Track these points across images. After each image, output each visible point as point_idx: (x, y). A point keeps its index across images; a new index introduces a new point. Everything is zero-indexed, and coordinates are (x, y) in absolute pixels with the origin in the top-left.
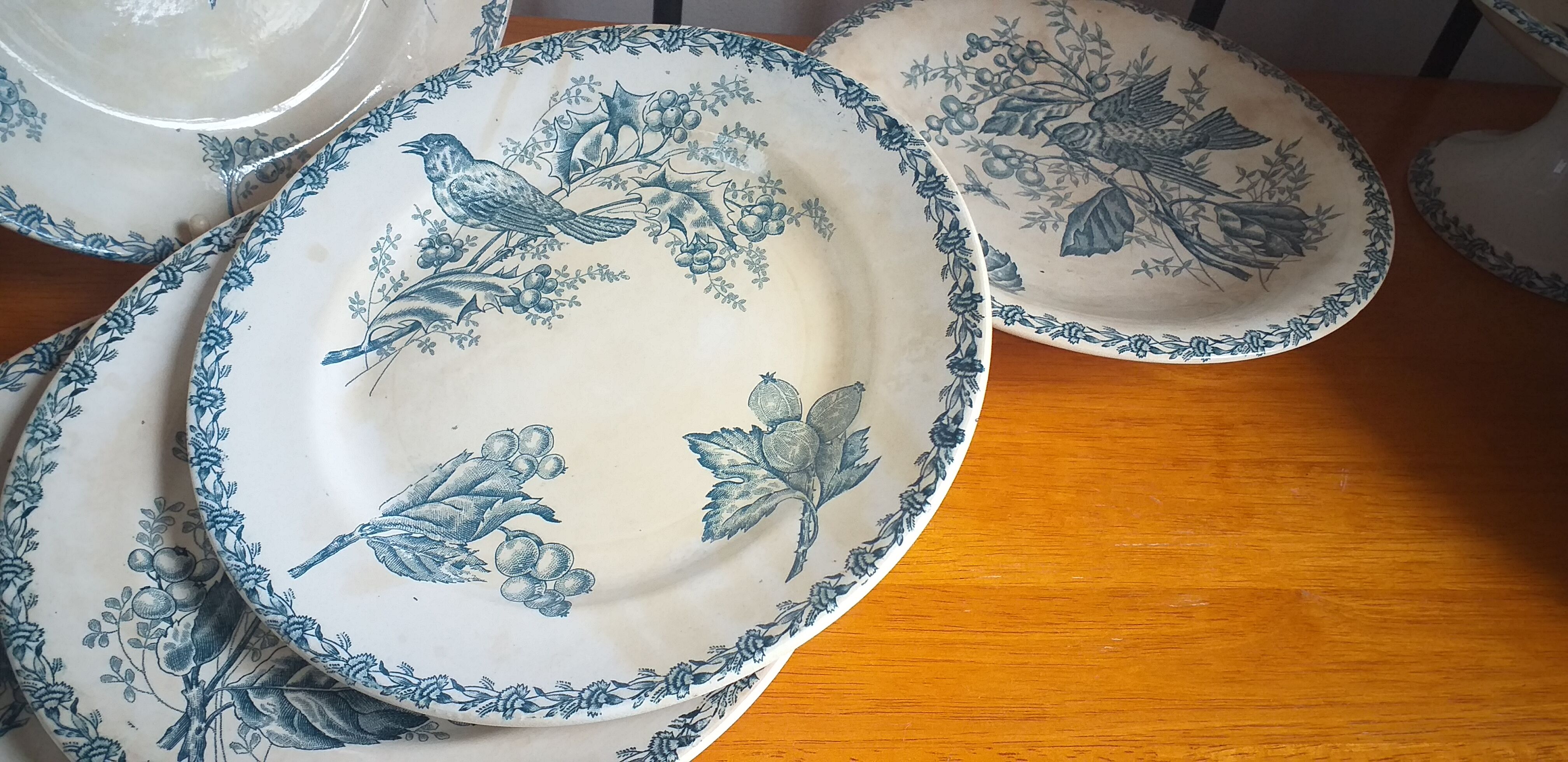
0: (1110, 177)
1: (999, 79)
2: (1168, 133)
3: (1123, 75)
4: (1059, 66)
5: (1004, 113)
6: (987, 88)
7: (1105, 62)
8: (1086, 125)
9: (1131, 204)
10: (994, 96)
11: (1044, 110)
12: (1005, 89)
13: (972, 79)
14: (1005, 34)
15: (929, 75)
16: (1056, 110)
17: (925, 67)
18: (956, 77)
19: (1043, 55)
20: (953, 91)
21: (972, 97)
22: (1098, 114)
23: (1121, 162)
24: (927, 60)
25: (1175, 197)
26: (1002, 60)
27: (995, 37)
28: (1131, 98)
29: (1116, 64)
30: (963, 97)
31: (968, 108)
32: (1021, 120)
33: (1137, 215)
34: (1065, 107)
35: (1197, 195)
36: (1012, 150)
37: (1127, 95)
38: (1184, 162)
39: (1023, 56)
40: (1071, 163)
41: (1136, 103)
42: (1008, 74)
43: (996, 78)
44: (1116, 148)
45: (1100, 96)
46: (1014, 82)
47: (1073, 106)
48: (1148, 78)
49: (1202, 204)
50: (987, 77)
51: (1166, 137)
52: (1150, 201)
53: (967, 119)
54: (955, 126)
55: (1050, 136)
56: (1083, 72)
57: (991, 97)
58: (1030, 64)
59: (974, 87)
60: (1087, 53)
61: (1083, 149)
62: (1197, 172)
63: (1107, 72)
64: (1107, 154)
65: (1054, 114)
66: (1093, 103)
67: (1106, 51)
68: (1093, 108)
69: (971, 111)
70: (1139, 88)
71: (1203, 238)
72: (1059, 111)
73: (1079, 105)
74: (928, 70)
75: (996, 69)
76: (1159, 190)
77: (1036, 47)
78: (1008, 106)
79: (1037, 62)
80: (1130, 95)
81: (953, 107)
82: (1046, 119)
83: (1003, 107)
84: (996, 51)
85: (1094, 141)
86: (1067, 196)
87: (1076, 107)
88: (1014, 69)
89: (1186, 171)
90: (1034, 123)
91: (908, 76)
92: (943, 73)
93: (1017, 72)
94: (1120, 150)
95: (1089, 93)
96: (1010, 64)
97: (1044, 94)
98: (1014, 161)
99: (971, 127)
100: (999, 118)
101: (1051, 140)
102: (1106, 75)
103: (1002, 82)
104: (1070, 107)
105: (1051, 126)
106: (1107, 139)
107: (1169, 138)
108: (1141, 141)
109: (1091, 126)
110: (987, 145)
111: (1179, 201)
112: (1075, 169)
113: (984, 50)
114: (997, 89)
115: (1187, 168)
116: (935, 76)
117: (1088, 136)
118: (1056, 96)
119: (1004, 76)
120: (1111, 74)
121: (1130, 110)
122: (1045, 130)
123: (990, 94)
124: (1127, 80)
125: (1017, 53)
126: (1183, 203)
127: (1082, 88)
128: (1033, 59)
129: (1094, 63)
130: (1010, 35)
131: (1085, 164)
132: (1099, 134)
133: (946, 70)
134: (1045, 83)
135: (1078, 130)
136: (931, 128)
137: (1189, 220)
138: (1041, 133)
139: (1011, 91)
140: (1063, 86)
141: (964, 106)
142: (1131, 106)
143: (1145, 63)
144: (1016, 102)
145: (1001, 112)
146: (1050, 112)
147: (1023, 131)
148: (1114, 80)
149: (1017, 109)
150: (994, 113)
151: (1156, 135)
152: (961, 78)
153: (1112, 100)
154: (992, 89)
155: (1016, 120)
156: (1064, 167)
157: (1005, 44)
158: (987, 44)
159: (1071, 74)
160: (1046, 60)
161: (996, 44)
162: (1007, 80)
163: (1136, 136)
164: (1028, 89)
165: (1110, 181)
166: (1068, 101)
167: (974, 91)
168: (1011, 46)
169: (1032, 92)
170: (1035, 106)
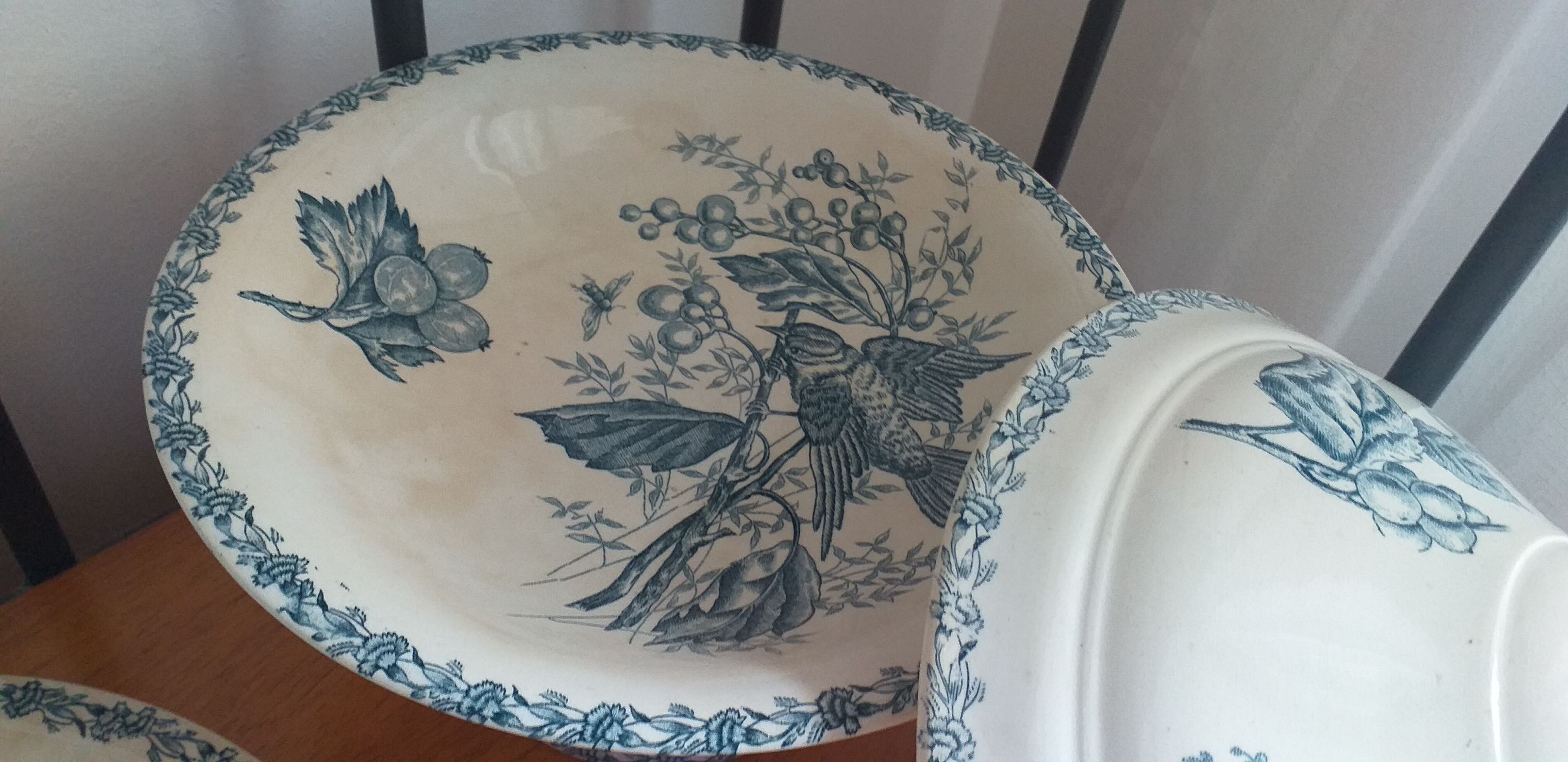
0: (765, 412)
1: (815, 229)
2: (907, 432)
3: (953, 325)
4: (900, 264)
5: (774, 264)
6: (790, 226)
7: (950, 297)
8: (845, 347)
9: (726, 453)
10: (790, 241)
11: (826, 297)
12: (811, 242)
13: (780, 202)
14: (872, 180)
15: (723, 159)
16: (840, 307)
17: (723, 146)
18: (759, 186)
19: (896, 239)
20: (739, 198)
21: (758, 221)
22: (877, 349)
23: (811, 411)
24: (733, 141)
25: (780, 492)
26: (840, 208)
27: (856, 177)
28: (932, 360)
29: (958, 309)
30: (743, 212)
31: (736, 228)
32: (784, 285)
33: (703, 467)
34: (853, 312)
35: (805, 511)
36: (716, 303)
37: (931, 352)
38: (865, 472)
39: (871, 222)
40: (755, 366)
41: (928, 369)
42: (833, 230)
43: (814, 223)
44: (831, 394)
45: (905, 331)
46: (831, 244)
47: (864, 318)
48: (974, 351)
49: (789, 526)
50: (803, 214)
51: (899, 433)
52: (746, 469)
53: (720, 236)
54: (694, 231)
55: (786, 323)
56: (916, 292)
57: (781, 238)
58: (870, 237)
59: (775, 214)
60: (939, 273)
61: (796, 364)
62: (856, 494)
63: (940, 311)
64: (811, 392)
65: (830, 309)
66: (887, 333)
67: (961, 284)
68: (880, 338)
69: (736, 234)
70: (950, 355)
71: (702, 551)
72: (840, 312)
73: (871, 322)
74: (726, 152)
75: (823, 213)
76: (784, 469)
77: (898, 224)
78: (792, 262)
79: (881, 242)
80: (933, 356)
81: (718, 213)
82: (814, 306)
83: (783, 258)
84: (843, 193)
85: (824, 369)
86: (676, 385)
87: (865, 323)
88: (846, 229)
89: (850, 482)
90: (794, 298)
91: (684, 140)
92: (745, 169)
93: (846, 236)
94: (834, 400)
95: (896, 320)
96: (847, 221)
97: (850, 282)
98: (696, 312)
99: (711, 246)
100: (766, 265)
101: (781, 329)
102: (935, 313)
103: (815, 233)
104: (858, 316)
105: (805, 316)
106: (841, 379)
107: (900, 438)
108: (870, 412)
109: (850, 352)
110: (696, 277)
111: (775, 498)
112: (747, 374)
113: (829, 181)
114: (802, 235)
115: (856, 481)
116: (729, 165)
117: (829, 359)
118: (861, 295)
119: (825, 228)
120: (942, 316)
121: (914, 372)
122: (793, 314)
123: (787, 234)
124: (952, 337)
125: (867, 214)
126: (775, 503)
127: (897, 308)
128: (880, 234)
129: (936, 289)
130: (876, 186)
131: (768, 379)
132: (842, 367)
133: (752, 169)
134: (866, 272)
135: (829, 344)
136: (654, 211)
137: (738, 524)
138: (784, 314)
139: (815, 250)
140: (880, 290)
141: (735, 222)
142: (919, 368)
143: (989, 331)
144: (808, 266)
145: (773, 261)
146: (831, 304)
147: (761, 297)
148: (939, 324)
149: (798, 273)
150: (764, 255)
151: (895, 420)
152: (766, 192)
153: (909, 346)
154: (794, 232)
155: (779, 281)
156: (737, 362)
157: (862, 193)
158: (839, 177)
159: (904, 285)
160: (892, 248)
161: (850, 184)
162: (827, 235)
163: (875, 403)
164: (838, 262)
165: (756, 416)
166: (864, 308)
167: (767, 215)
168: (867, 200)
169: (837, 269)
170: (822, 285)
